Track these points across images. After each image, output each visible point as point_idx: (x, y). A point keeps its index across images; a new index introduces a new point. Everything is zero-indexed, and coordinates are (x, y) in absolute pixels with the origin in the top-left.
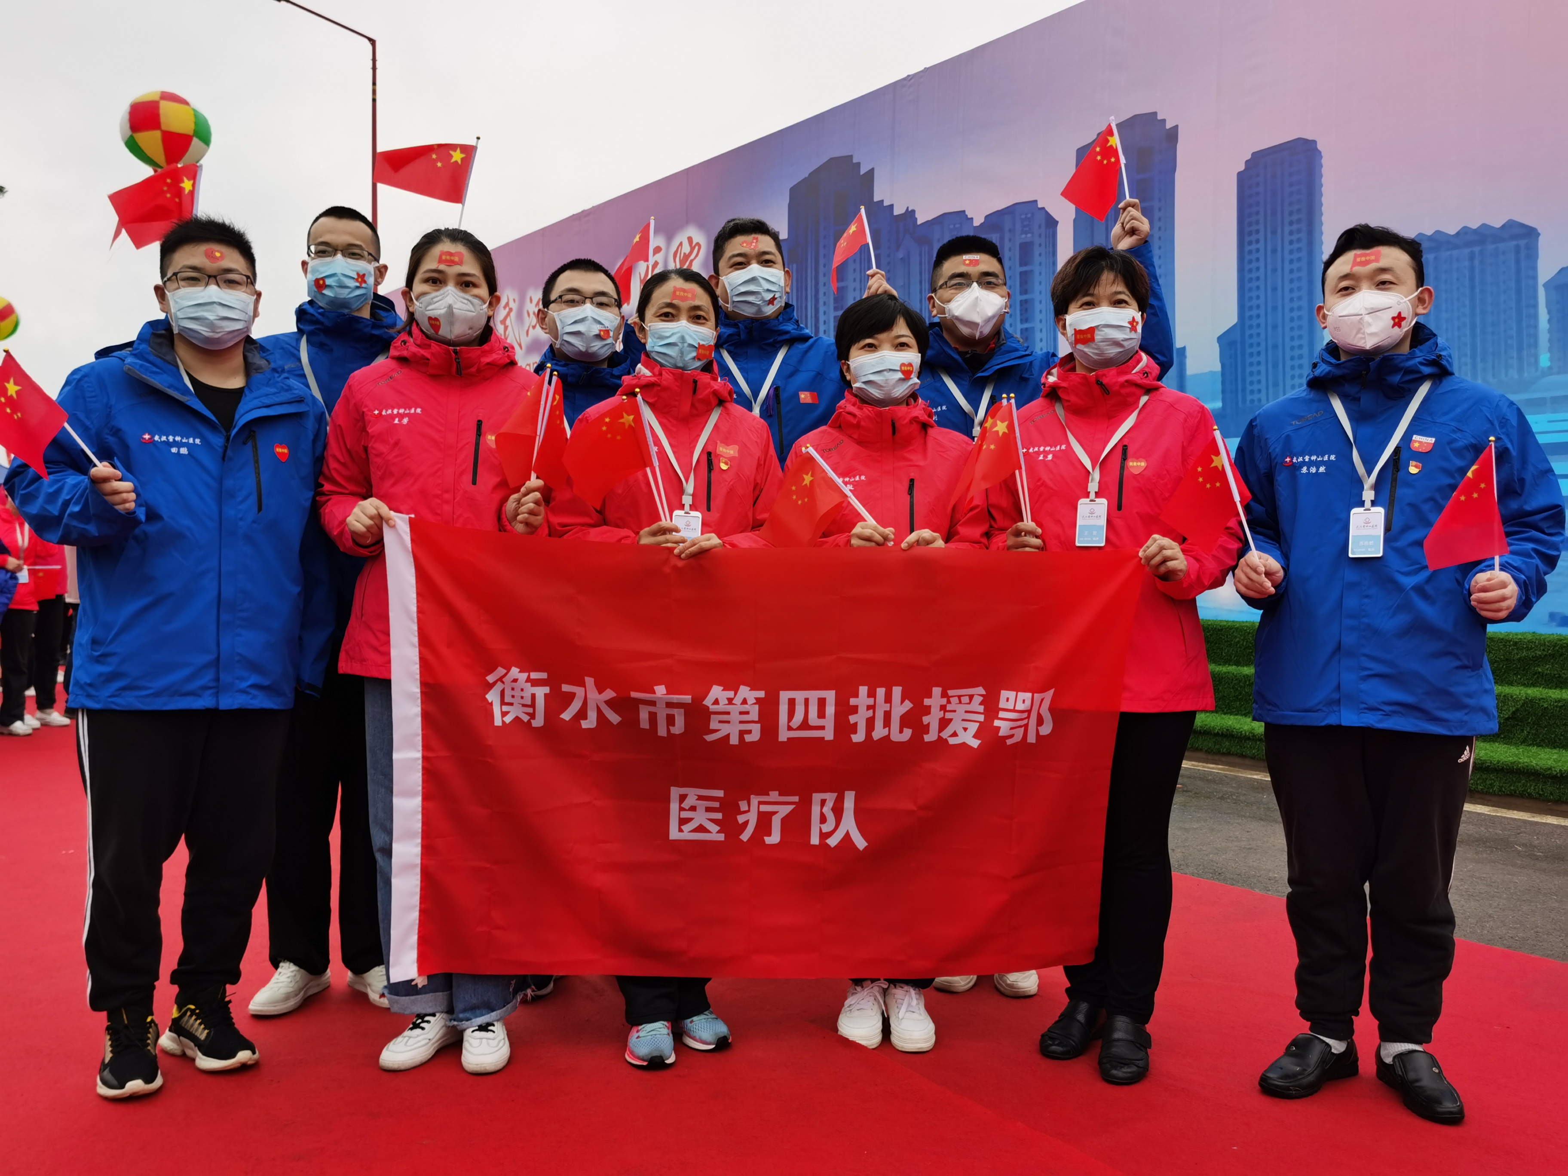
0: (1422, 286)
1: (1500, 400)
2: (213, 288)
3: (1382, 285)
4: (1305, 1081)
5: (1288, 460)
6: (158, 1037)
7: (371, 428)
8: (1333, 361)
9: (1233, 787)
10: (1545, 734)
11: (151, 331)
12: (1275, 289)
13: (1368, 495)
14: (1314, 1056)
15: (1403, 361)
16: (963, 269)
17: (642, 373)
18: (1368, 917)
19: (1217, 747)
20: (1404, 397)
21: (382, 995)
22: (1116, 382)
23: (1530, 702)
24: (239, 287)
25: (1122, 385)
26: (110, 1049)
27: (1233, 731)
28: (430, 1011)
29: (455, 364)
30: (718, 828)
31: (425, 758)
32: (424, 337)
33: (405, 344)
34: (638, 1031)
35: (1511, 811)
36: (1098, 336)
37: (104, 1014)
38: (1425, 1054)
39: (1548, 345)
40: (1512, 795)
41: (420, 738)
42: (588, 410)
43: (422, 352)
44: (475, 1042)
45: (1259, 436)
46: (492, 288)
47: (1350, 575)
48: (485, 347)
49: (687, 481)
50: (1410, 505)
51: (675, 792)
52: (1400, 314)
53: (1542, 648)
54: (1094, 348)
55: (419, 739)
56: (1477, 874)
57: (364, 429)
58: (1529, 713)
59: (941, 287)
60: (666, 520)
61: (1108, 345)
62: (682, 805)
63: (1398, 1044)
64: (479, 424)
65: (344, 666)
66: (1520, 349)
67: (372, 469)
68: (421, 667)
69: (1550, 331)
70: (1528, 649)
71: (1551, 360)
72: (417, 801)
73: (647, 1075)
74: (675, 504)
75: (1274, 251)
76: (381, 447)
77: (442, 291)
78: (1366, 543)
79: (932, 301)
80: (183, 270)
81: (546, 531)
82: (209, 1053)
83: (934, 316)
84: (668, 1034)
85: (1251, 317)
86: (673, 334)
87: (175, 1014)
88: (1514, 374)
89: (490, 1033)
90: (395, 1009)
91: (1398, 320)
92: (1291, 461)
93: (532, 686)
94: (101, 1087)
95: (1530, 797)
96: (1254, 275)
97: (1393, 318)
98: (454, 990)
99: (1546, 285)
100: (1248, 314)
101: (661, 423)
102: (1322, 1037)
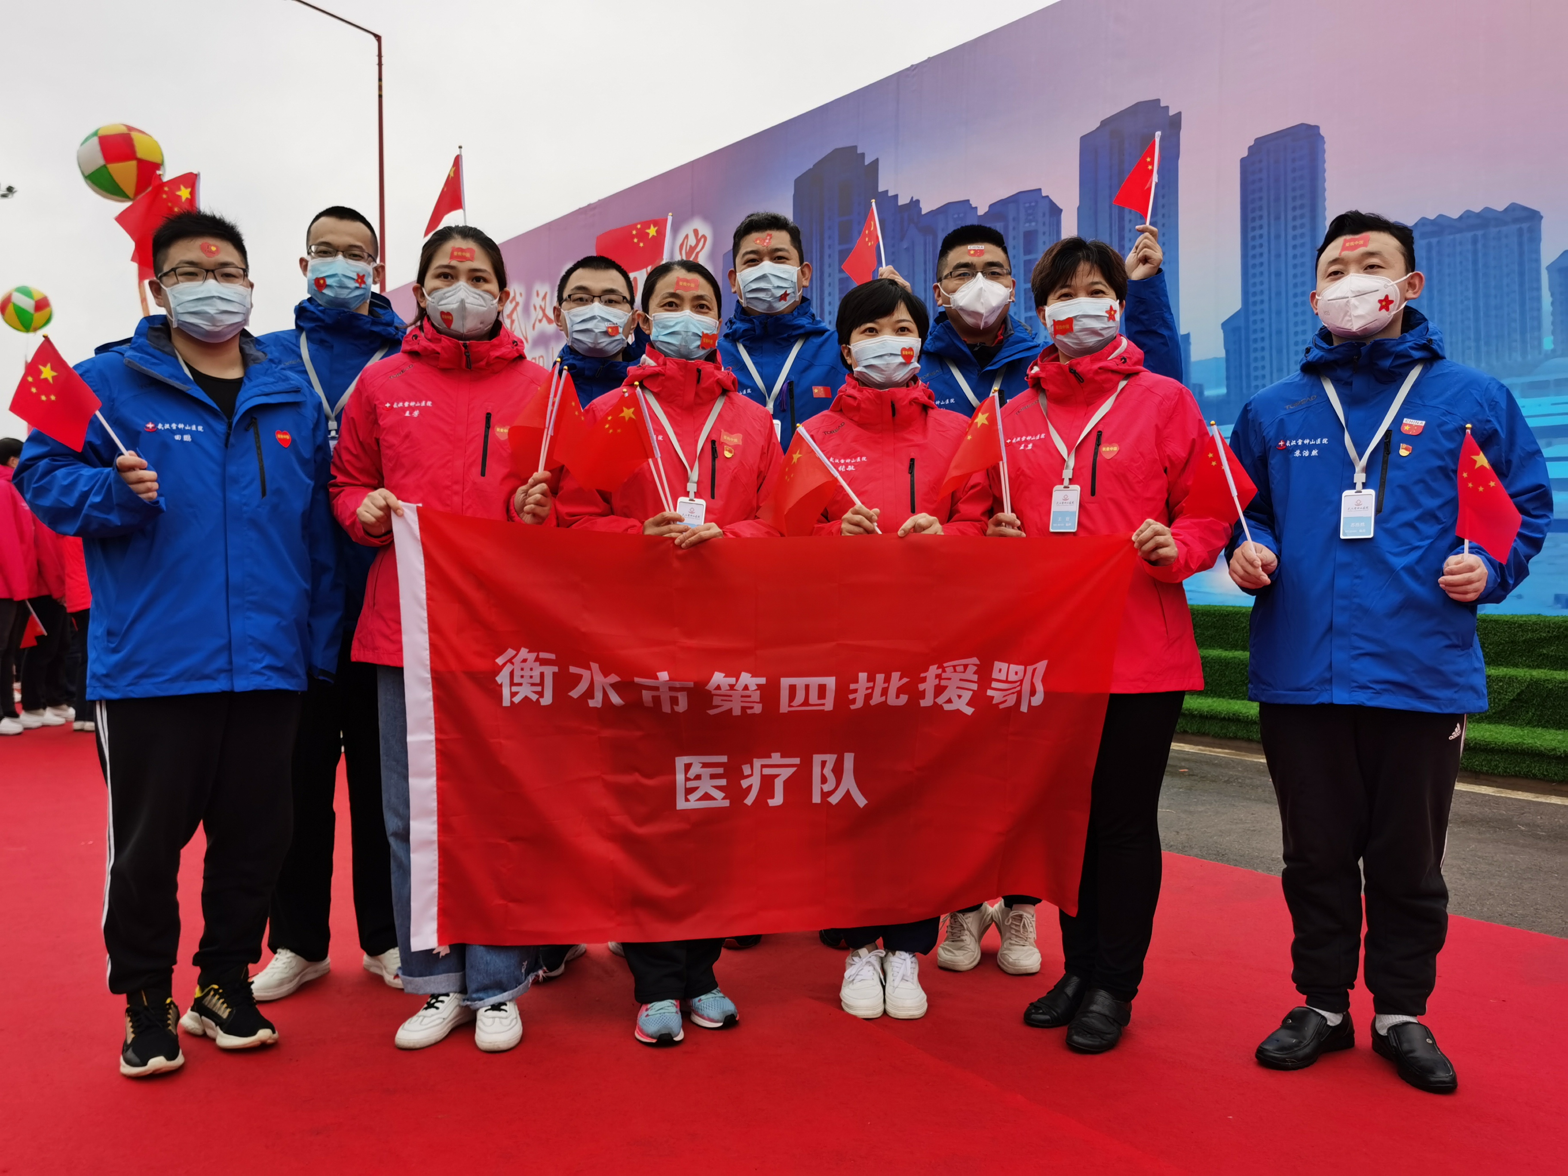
0: (1413, 271)
1: (1490, 383)
2: (211, 283)
3: (1371, 268)
4: (1301, 1053)
5: (1281, 443)
6: (178, 1018)
7: (383, 420)
8: (1325, 346)
9: (1239, 771)
10: (1550, 715)
11: (148, 325)
12: (1278, 275)
13: (1360, 477)
14: (1310, 1029)
15: (1394, 346)
16: (967, 259)
17: (646, 364)
18: (1363, 893)
19: (1224, 731)
20: (1395, 381)
21: (397, 976)
22: (1091, 370)
23: (1535, 684)
24: (237, 280)
25: (1096, 372)
26: (131, 1030)
27: (1239, 716)
28: (443, 991)
29: (464, 357)
30: (723, 795)
31: (438, 740)
32: (435, 332)
33: (416, 339)
34: (647, 1010)
35: (1515, 792)
36: (1077, 326)
37: (123, 997)
38: (1419, 1026)
39: (1552, 327)
40: (1516, 776)
41: (432, 721)
42: (594, 401)
43: (433, 346)
44: (488, 1022)
45: (1253, 421)
46: (502, 283)
47: (1342, 556)
48: (495, 341)
49: (692, 469)
50: (1401, 487)
51: (681, 762)
52: (1387, 297)
53: (1547, 630)
54: (1073, 338)
55: (432, 723)
56: (1479, 854)
57: (376, 422)
58: (1534, 694)
59: (946, 277)
60: (670, 510)
61: (1087, 335)
62: (688, 776)
63: (1393, 1016)
64: (488, 416)
65: (357, 654)
66: (1523, 332)
67: (384, 461)
68: (431, 653)
69: (1553, 314)
70: (1533, 631)
71: (1555, 342)
72: (432, 781)
73: (655, 1052)
74: (679, 490)
75: (1278, 237)
76: (392, 439)
77: (454, 287)
78: (1357, 524)
79: (937, 291)
80: (180, 266)
81: (554, 522)
82: (230, 1029)
83: (939, 306)
84: (677, 1012)
85: (1255, 303)
86: (677, 324)
87: (198, 993)
88: (1517, 357)
89: (503, 1012)
90: (409, 989)
91: (1385, 303)
92: (1285, 445)
93: (541, 665)
94: (124, 1067)
95: (1535, 777)
96: (1257, 261)
97: (1380, 301)
98: (467, 970)
99: (1548, 268)
100: (1252, 299)
101: (666, 413)
102: (1317, 1010)
